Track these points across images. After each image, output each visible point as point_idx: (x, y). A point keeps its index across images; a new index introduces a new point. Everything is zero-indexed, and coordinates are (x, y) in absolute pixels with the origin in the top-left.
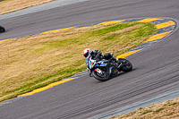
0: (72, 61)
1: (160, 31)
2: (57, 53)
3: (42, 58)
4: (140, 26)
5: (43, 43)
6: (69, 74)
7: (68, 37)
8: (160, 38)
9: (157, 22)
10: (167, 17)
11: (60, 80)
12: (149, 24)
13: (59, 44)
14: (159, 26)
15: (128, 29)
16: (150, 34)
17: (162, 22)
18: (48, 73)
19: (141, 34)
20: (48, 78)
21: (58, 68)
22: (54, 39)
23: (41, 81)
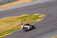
0: (12, 27)
1: (40, 18)
2: (7, 25)
3: (2, 26)
4: (34, 16)
5: (3, 21)
6: (11, 32)
7: (11, 20)
8: (40, 20)
9: (39, 15)
10: (42, 13)
11: (8, 33)
12: (37, 16)
13: (8, 22)
14: (40, 16)
15: (30, 17)
16: (37, 19)
17: (41, 15)
18: (4, 31)
19: (34, 19)
20: (4, 33)
21: (7, 29)
22: (6, 20)
23: (2, 33)
